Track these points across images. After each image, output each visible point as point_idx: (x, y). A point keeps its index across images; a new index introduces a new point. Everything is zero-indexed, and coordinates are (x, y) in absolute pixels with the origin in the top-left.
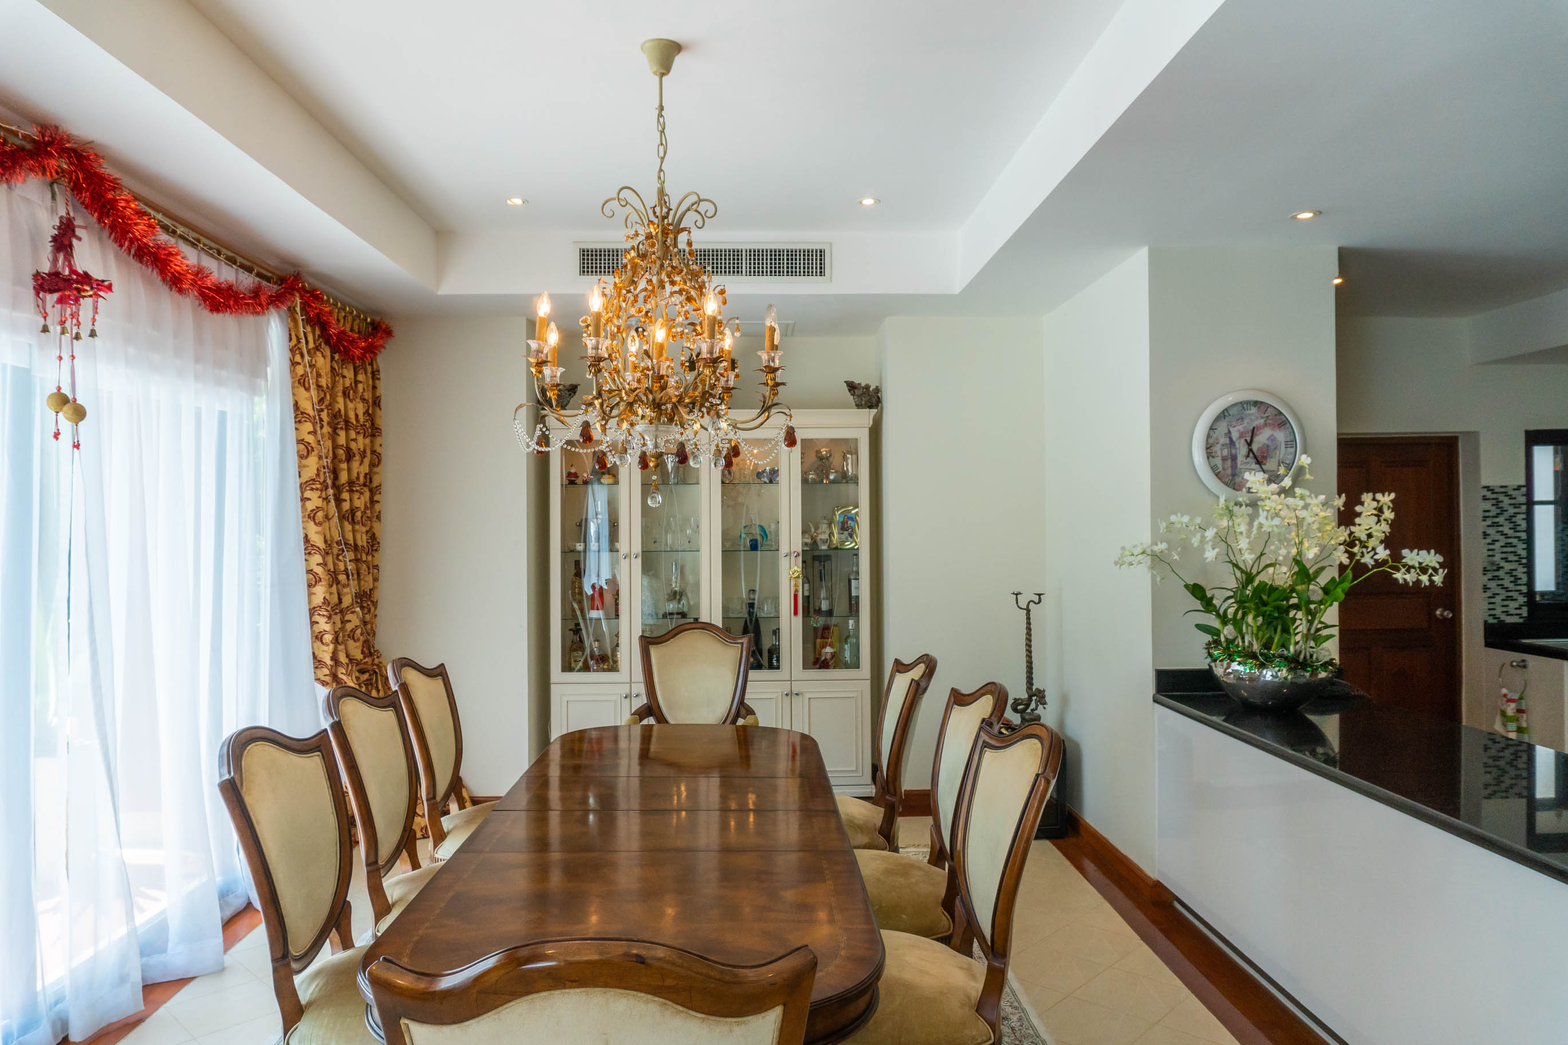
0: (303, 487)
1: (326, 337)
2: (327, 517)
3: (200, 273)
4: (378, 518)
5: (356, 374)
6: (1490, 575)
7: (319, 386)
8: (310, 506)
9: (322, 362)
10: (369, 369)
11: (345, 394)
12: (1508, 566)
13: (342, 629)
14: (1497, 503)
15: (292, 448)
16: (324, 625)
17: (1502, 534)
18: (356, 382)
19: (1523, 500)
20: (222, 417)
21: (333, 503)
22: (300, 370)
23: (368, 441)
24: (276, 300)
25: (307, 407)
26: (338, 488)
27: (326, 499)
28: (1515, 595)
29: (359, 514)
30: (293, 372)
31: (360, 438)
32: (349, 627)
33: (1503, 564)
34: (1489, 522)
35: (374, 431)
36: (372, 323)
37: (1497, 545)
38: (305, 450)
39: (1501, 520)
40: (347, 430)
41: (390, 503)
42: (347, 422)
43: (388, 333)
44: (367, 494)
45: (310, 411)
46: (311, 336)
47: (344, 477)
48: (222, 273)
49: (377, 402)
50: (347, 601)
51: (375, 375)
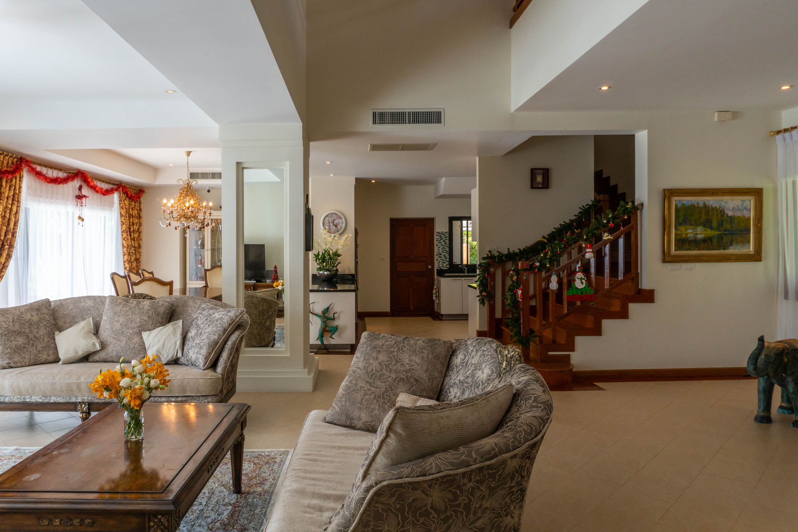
0: (122, 232)
1: (127, 196)
2: (128, 239)
3: (101, 189)
4: (141, 240)
5: (135, 204)
6: (438, 256)
7: (126, 208)
8: (124, 237)
9: (127, 202)
10: (138, 201)
11: (132, 209)
13: (131, 267)
14: (440, 237)
15: (120, 223)
16: (127, 265)
17: (442, 245)
18: (135, 206)
19: (448, 236)
20: (105, 217)
21: (129, 236)
22: (121, 205)
23: (138, 220)
24: (116, 190)
25: (123, 213)
26: (130, 232)
27: (127, 235)
28: (446, 262)
29: (136, 239)
30: (120, 205)
31: (136, 220)
32: (133, 266)
33: (442, 253)
34: (438, 242)
35: (140, 217)
36: (140, 189)
37: (440, 248)
38: (123, 224)
39: (441, 241)
40: (133, 218)
41: (144, 236)
42: (133, 216)
43: (144, 192)
44: (138, 234)
45: (124, 215)
46: (124, 196)
47: (132, 230)
48: (105, 186)
49: (140, 210)
50: (132, 260)
51: (140, 203)
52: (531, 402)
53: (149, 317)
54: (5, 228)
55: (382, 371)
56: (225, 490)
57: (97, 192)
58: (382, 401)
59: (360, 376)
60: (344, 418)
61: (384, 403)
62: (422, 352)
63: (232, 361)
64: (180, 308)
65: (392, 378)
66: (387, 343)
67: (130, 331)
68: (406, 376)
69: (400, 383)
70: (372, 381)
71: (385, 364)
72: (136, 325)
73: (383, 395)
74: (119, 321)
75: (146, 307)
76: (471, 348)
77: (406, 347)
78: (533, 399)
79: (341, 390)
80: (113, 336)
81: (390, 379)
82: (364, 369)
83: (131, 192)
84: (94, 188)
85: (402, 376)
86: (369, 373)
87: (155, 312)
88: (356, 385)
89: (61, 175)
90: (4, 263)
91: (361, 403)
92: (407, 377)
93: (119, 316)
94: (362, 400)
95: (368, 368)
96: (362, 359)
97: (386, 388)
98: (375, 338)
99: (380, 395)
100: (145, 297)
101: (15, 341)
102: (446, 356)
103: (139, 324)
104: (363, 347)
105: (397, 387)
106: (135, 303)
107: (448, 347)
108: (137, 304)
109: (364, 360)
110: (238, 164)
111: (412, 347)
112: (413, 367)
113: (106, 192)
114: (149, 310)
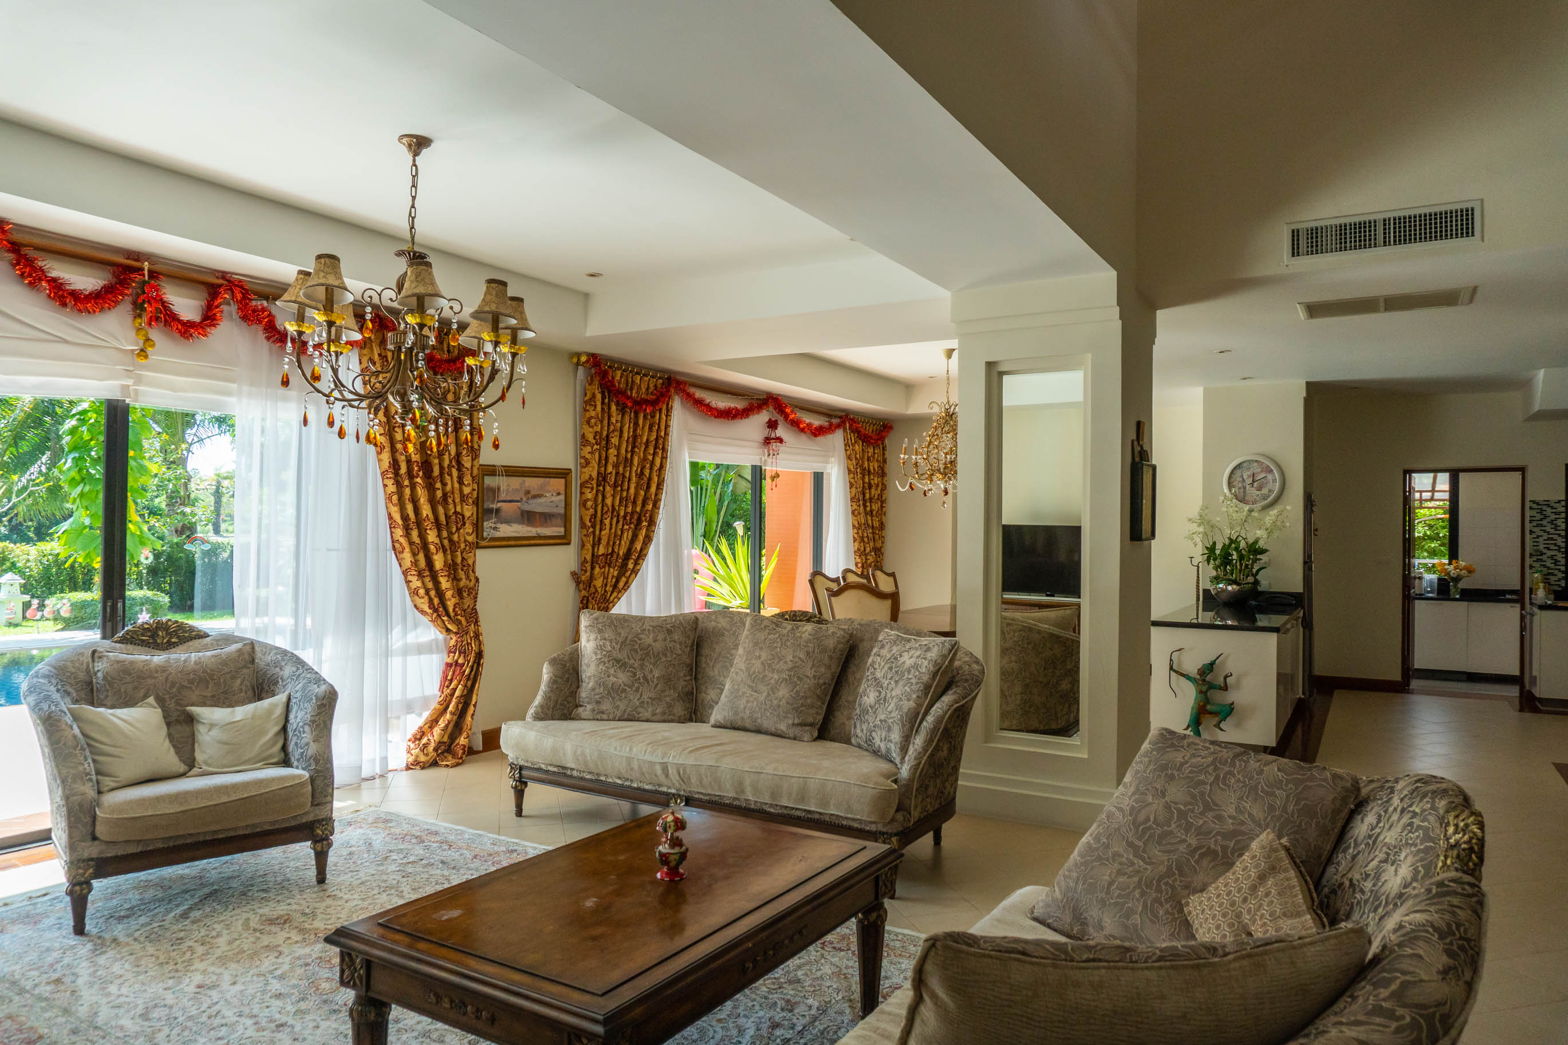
1: (860, 437)
2: (859, 514)
3: (809, 425)
4: (885, 515)
5: (874, 450)
6: (1535, 558)
7: (857, 458)
9: (858, 448)
10: (881, 446)
11: (868, 460)
12: (1550, 553)
14: (1541, 511)
15: (847, 485)
17: (1545, 531)
18: (874, 453)
19: (1563, 509)
21: (862, 507)
22: (848, 452)
23: (880, 479)
24: (838, 426)
25: (852, 468)
26: (864, 501)
27: (859, 506)
28: (1556, 572)
29: (875, 512)
30: (845, 453)
31: (876, 478)
33: (1545, 551)
34: (1535, 523)
35: (883, 474)
36: (884, 424)
37: (1541, 539)
38: (851, 485)
39: (1544, 522)
40: (869, 475)
41: (891, 508)
42: (869, 472)
43: (891, 428)
44: (879, 503)
46: (853, 437)
47: (867, 496)
48: (817, 421)
49: (885, 461)
51: (884, 449)
52: (1384, 993)
53: (808, 653)
54: (642, 493)
55: (1170, 826)
56: (848, 1011)
57: (802, 430)
58: (1154, 895)
59: (1119, 829)
60: (1067, 918)
61: (1157, 900)
62: (1273, 794)
63: (932, 755)
64: (865, 643)
65: (1189, 845)
66: (1194, 760)
67: (776, 676)
68: (1222, 846)
69: (1205, 862)
70: (1141, 844)
71: (1179, 810)
72: (785, 667)
73: (1159, 881)
74: (760, 657)
75: (806, 636)
76: (1396, 801)
77: (1234, 776)
78: (1394, 987)
79: (1075, 855)
80: (749, 682)
81: (1182, 848)
82: (1131, 815)
83: (869, 430)
84: (795, 424)
85: (1213, 846)
86: (1139, 825)
87: (819, 646)
88: (1107, 846)
89: (739, 404)
90: (641, 550)
91: (1108, 893)
92: (1224, 848)
93: (761, 648)
94: (1110, 884)
95: (1139, 811)
96: (1132, 789)
97: (1169, 868)
98: (1173, 745)
99: (1152, 882)
100: (811, 617)
101: (614, 676)
102: (1337, 812)
103: (790, 665)
104: (1141, 762)
105: (1196, 871)
106: (789, 627)
107: (1346, 790)
108: (793, 629)
109: (1134, 794)
110: (990, 365)
111: (1251, 778)
112: (1243, 828)
113: (818, 432)
114: (808, 641)
